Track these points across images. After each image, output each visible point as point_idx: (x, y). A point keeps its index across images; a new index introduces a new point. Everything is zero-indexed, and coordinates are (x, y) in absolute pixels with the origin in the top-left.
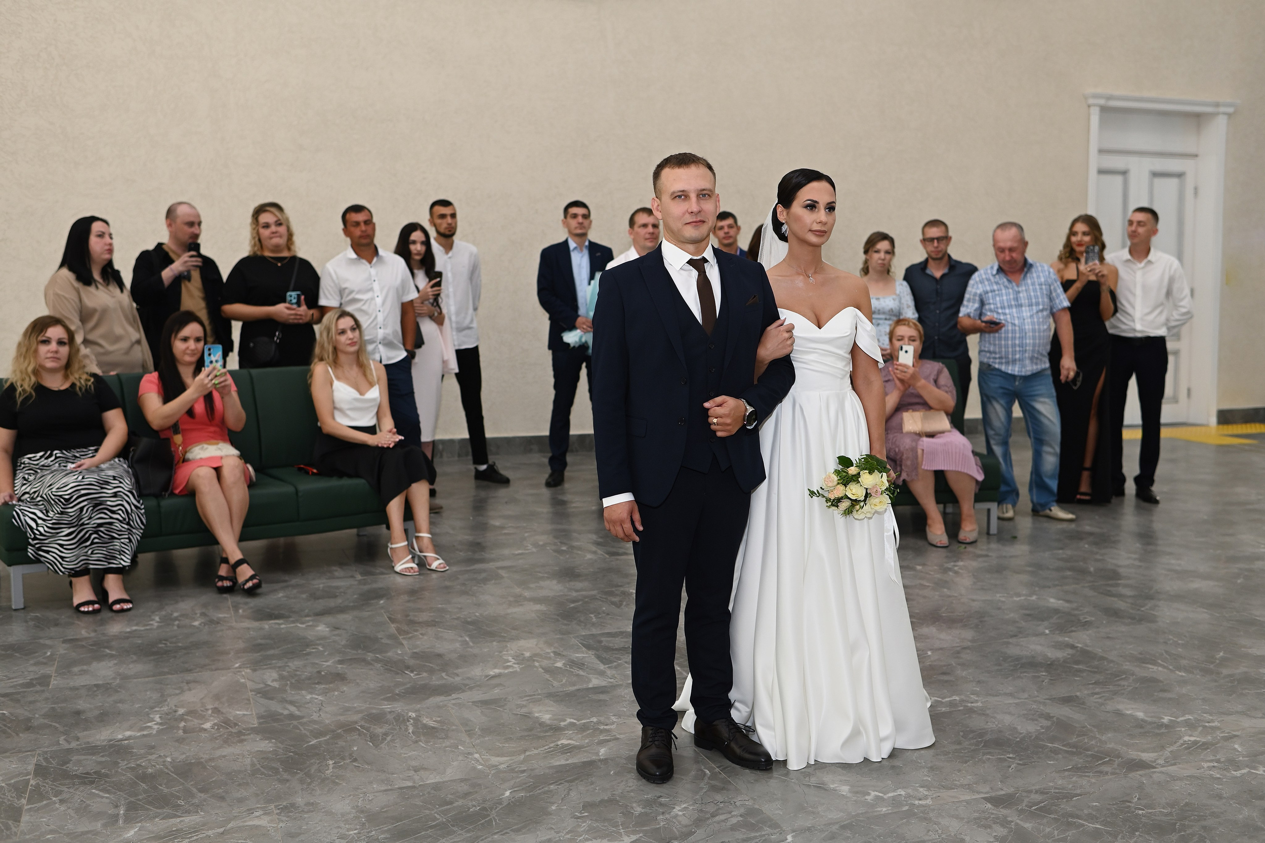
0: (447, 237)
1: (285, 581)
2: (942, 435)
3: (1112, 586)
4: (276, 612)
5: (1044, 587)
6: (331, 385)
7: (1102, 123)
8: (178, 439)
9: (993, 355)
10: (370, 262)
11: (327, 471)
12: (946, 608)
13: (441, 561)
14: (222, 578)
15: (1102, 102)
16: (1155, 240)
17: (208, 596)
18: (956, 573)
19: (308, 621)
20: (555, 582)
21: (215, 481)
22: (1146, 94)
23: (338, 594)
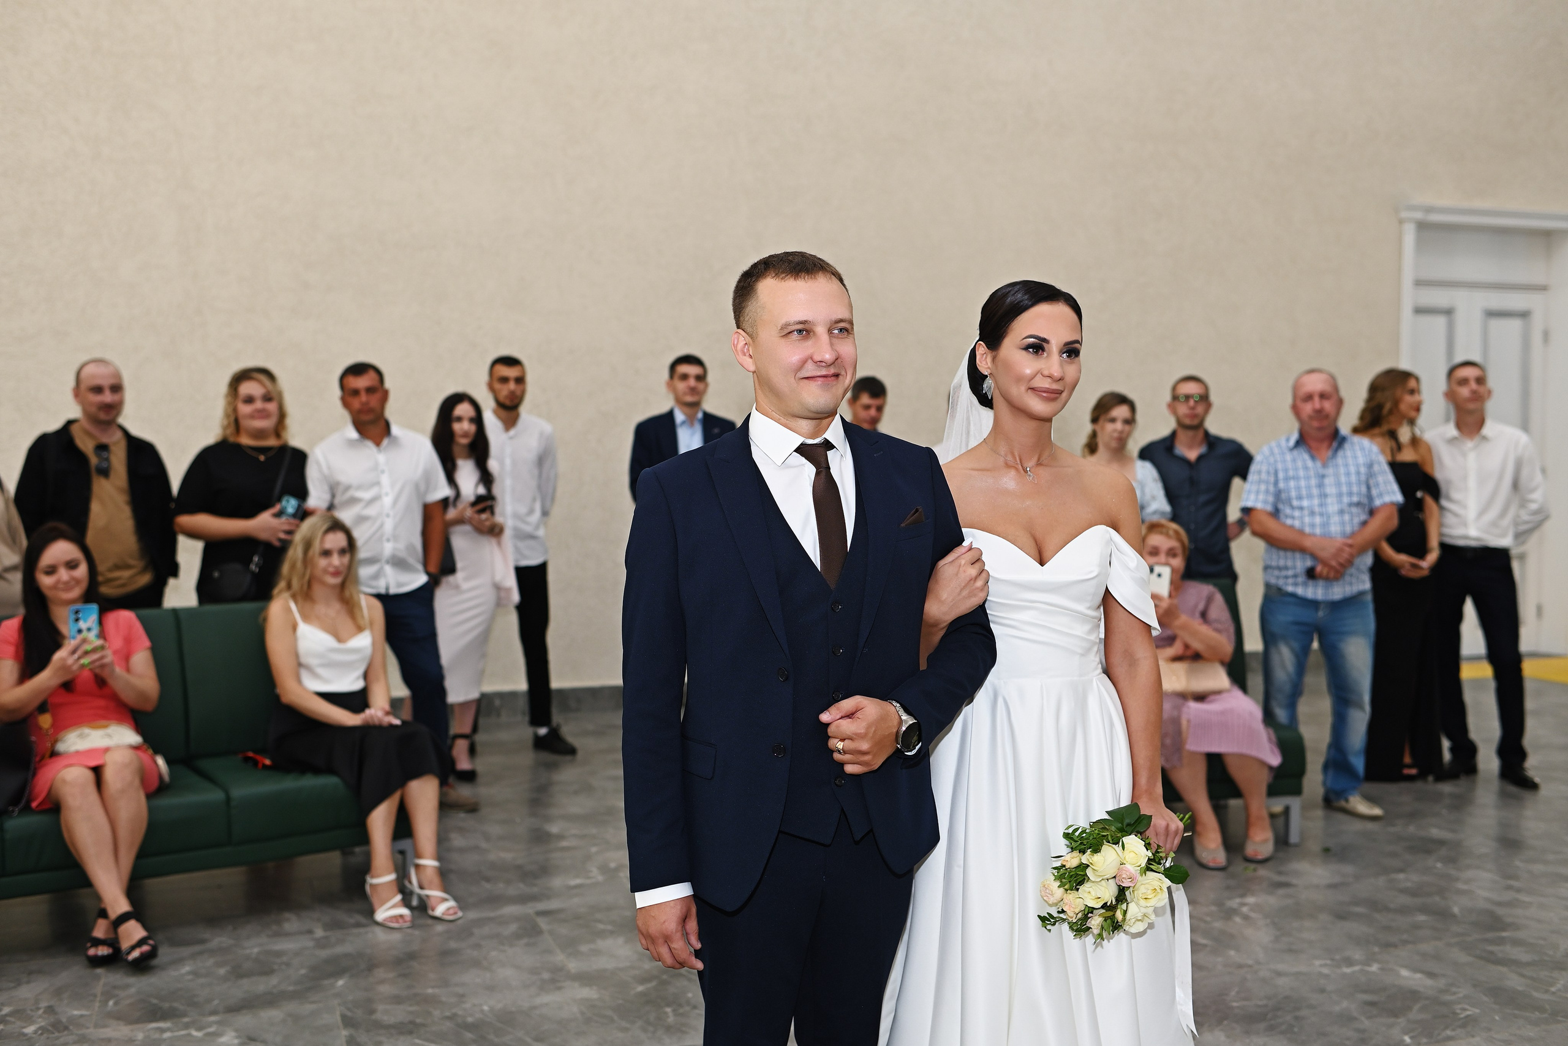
0: (509, 409)
1: (203, 941)
2: (1217, 697)
3: (1492, 942)
4: (166, 1005)
5: (1388, 945)
6: (294, 627)
7: (1421, 245)
8: (45, 721)
9: (1284, 573)
10: (378, 444)
11: (287, 764)
12: (1236, 989)
13: (451, 903)
14: (97, 942)
15: (1419, 215)
16: (1490, 406)
17: (72, 972)
18: (1246, 918)
19: (210, 1025)
20: (620, 940)
21: (91, 788)
22: (1478, 204)
23: (276, 967)
